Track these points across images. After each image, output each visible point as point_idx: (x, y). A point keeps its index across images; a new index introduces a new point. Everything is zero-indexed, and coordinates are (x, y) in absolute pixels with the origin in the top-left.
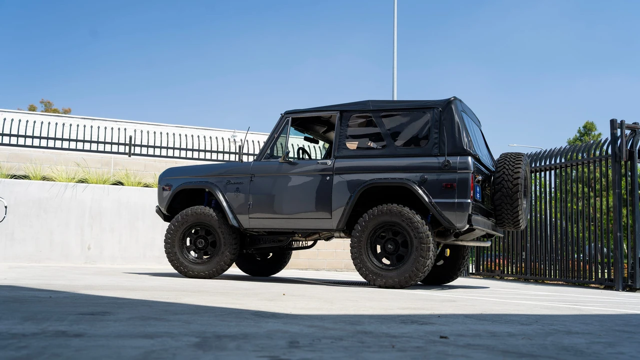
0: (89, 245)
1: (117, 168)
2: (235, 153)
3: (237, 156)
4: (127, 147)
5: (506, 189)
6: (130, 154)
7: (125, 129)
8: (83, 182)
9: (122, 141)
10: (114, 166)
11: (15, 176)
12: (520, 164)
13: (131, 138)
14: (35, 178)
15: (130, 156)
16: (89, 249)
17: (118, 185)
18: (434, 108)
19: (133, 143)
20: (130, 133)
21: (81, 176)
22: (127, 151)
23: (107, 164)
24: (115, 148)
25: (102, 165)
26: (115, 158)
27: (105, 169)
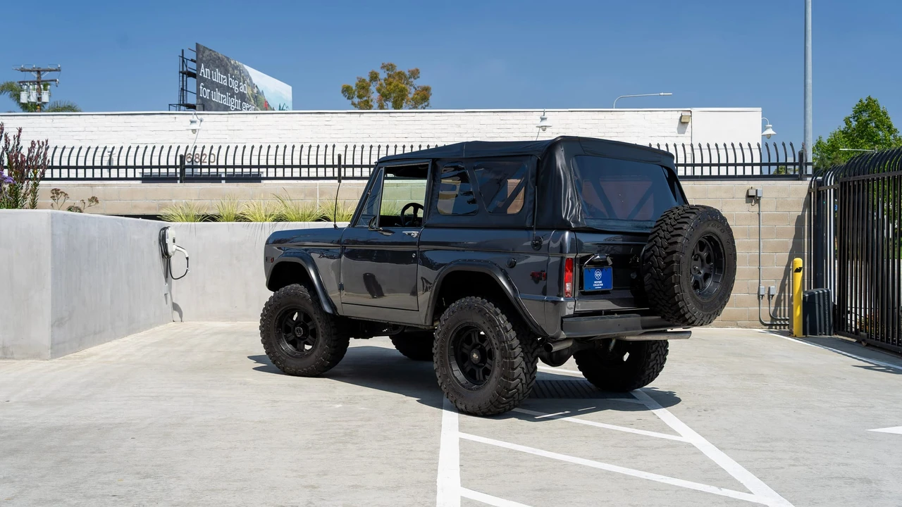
1: (325, 197)
4: (336, 170)
5: (655, 268)
6: (340, 178)
7: (334, 146)
8: (281, 220)
9: (329, 162)
10: (321, 195)
11: (206, 217)
12: (681, 228)
13: (339, 157)
14: (228, 219)
15: (340, 182)
17: (321, 221)
18: (532, 155)
19: (343, 163)
20: (340, 150)
21: (279, 209)
22: (336, 175)
23: (312, 193)
24: (321, 172)
25: (306, 195)
26: (320, 185)
27: (309, 201)
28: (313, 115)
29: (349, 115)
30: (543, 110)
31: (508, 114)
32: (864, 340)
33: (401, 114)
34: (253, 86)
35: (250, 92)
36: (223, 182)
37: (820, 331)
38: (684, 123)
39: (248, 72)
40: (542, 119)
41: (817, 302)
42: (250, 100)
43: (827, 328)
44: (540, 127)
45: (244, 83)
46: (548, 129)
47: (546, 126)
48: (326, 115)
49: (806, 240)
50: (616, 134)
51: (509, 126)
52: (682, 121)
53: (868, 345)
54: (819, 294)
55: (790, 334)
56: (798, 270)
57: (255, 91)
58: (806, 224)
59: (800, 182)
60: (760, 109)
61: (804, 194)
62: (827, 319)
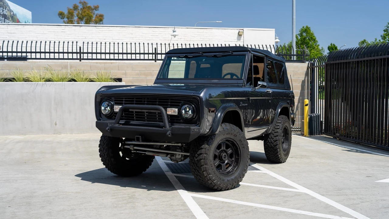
0: (56, 122)
1: (73, 69)
2: (152, 54)
3: (154, 55)
4: (78, 55)
6: (80, 59)
7: (77, 42)
8: (49, 81)
9: (75, 51)
10: (70, 68)
11: (6, 79)
13: (80, 48)
14: (19, 80)
15: (80, 61)
16: (56, 124)
17: (72, 81)
19: (82, 51)
20: (80, 44)
21: (49, 76)
22: (79, 57)
23: (66, 67)
24: (70, 56)
25: (62, 68)
26: (70, 63)
27: (64, 71)
28: (55, 26)
29: (74, 27)
30: (174, 27)
31: (156, 28)
32: (338, 137)
33: (102, 27)
34: (10, 11)
35: (9, 14)
36: (6, 60)
37: (315, 133)
38: (240, 35)
39: (8, 4)
40: (174, 31)
41: (313, 120)
42: (9, 18)
43: (318, 131)
44: (172, 35)
45: (6, 9)
46: (176, 36)
47: (175, 35)
48: (62, 26)
49: (306, 91)
50: (209, 40)
51: (157, 35)
52: (239, 34)
53: (340, 139)
54: (314, 116)
55: (302, 135)
56: (307, 105)
57: (12, 13)
58: (306, 83)
59: (304, 64)
60: (274, 29)
61: (306, 69)
62: (318, 128)
